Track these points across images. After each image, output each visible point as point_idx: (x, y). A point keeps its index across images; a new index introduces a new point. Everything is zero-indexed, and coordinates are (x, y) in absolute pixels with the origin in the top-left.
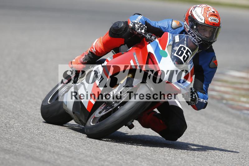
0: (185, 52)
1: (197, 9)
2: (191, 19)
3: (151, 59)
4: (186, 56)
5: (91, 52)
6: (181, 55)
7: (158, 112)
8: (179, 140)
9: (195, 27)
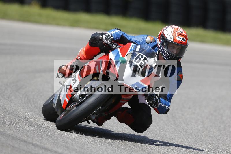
9: (165, 44)
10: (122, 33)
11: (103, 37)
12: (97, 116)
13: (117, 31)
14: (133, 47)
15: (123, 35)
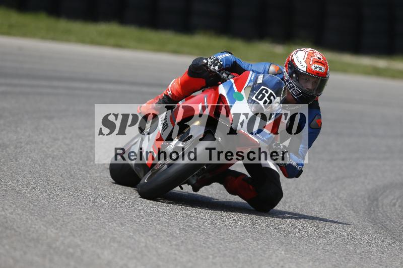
0: (267, 95)
1: (299, 53)
2: (291, 65)
3: (223, 103)
4: (268, 101)
5: (166, 95)
6: (261, 100)
8: (276, 208)
9: (294, 75)
10: (235, 59)
11: (208, 61)
12: (199, 178)
13: (228, 55)
14: (253, 77)
15: (236, 61)
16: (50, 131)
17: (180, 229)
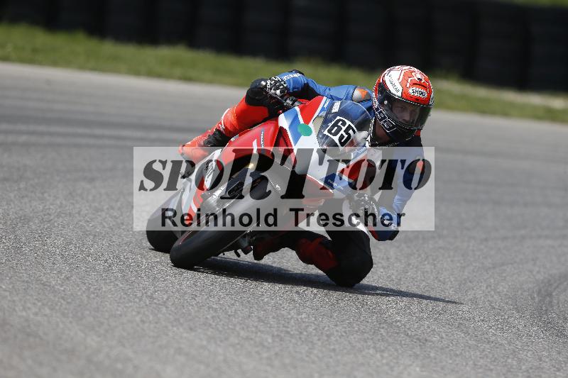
0: (344, 128)
1: (393, 72)
3: (284, 139)
4: (346, 136)
5: (218, 130)
6: (335, 134)
7: (330, 239)
9: (386, 102)
10: (307, 80)
11: (267, 83)
14: (326, 104)
15: (308, 83)
16: (90, 198)
17: (273, 336)
